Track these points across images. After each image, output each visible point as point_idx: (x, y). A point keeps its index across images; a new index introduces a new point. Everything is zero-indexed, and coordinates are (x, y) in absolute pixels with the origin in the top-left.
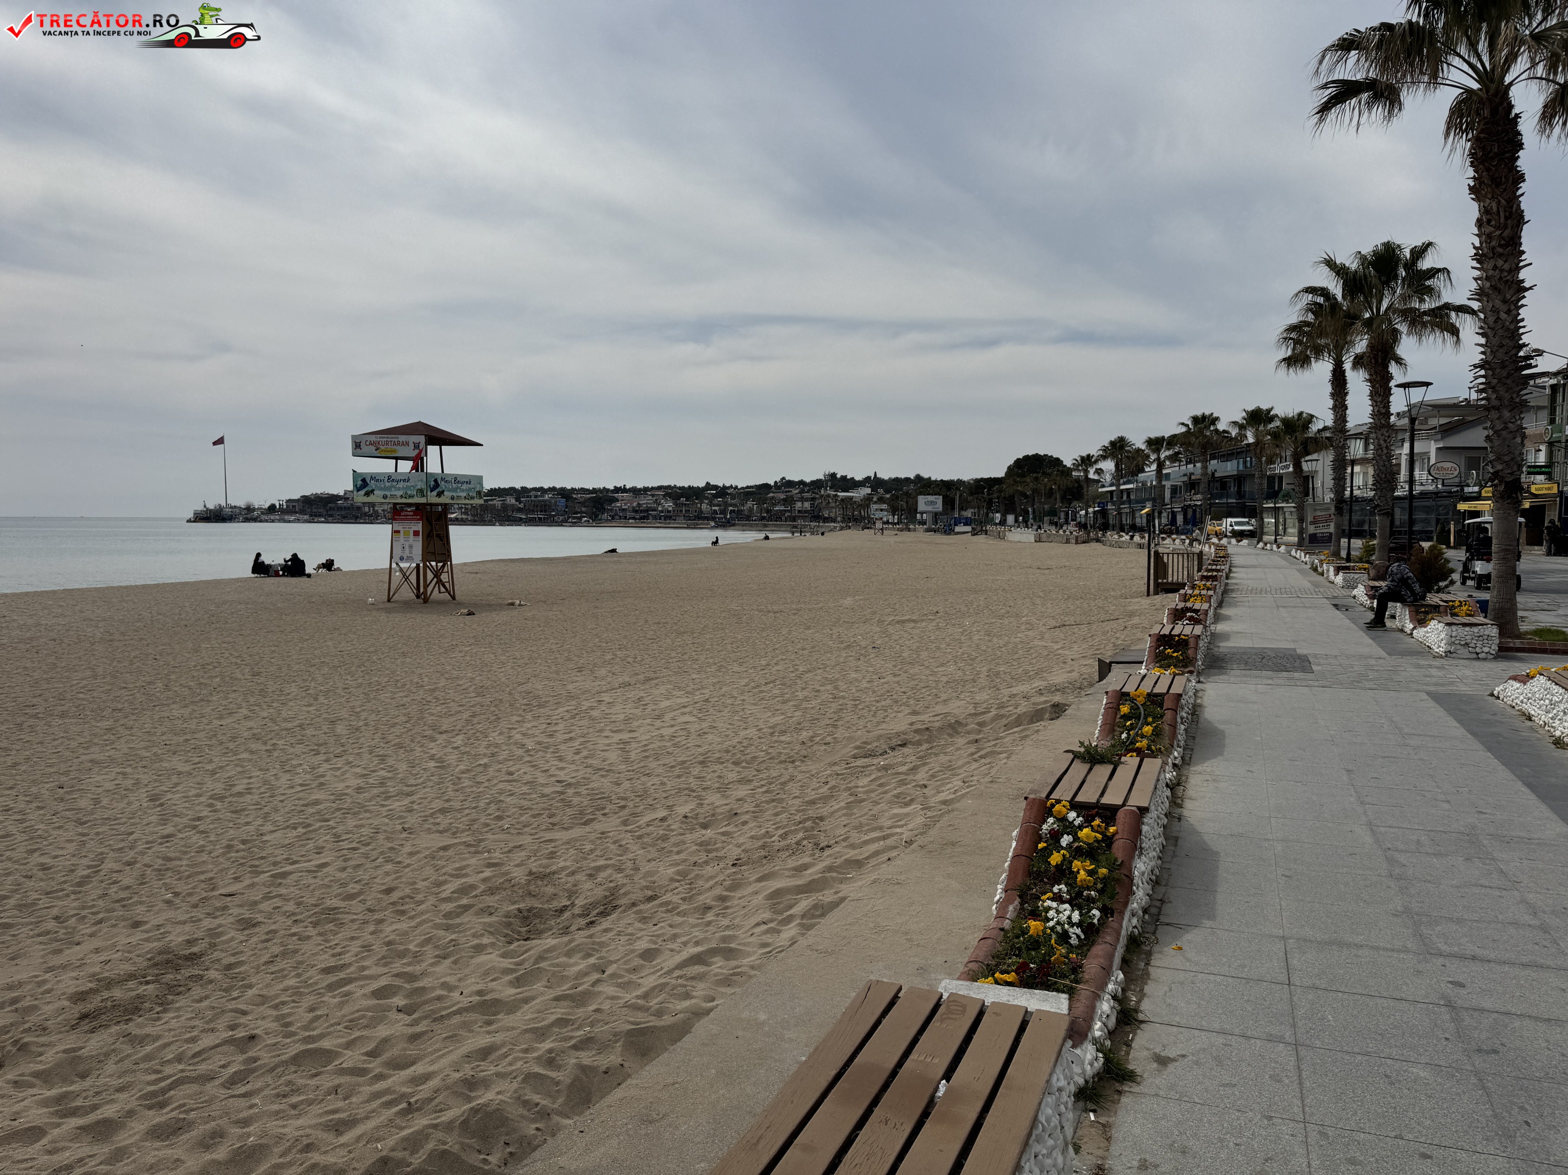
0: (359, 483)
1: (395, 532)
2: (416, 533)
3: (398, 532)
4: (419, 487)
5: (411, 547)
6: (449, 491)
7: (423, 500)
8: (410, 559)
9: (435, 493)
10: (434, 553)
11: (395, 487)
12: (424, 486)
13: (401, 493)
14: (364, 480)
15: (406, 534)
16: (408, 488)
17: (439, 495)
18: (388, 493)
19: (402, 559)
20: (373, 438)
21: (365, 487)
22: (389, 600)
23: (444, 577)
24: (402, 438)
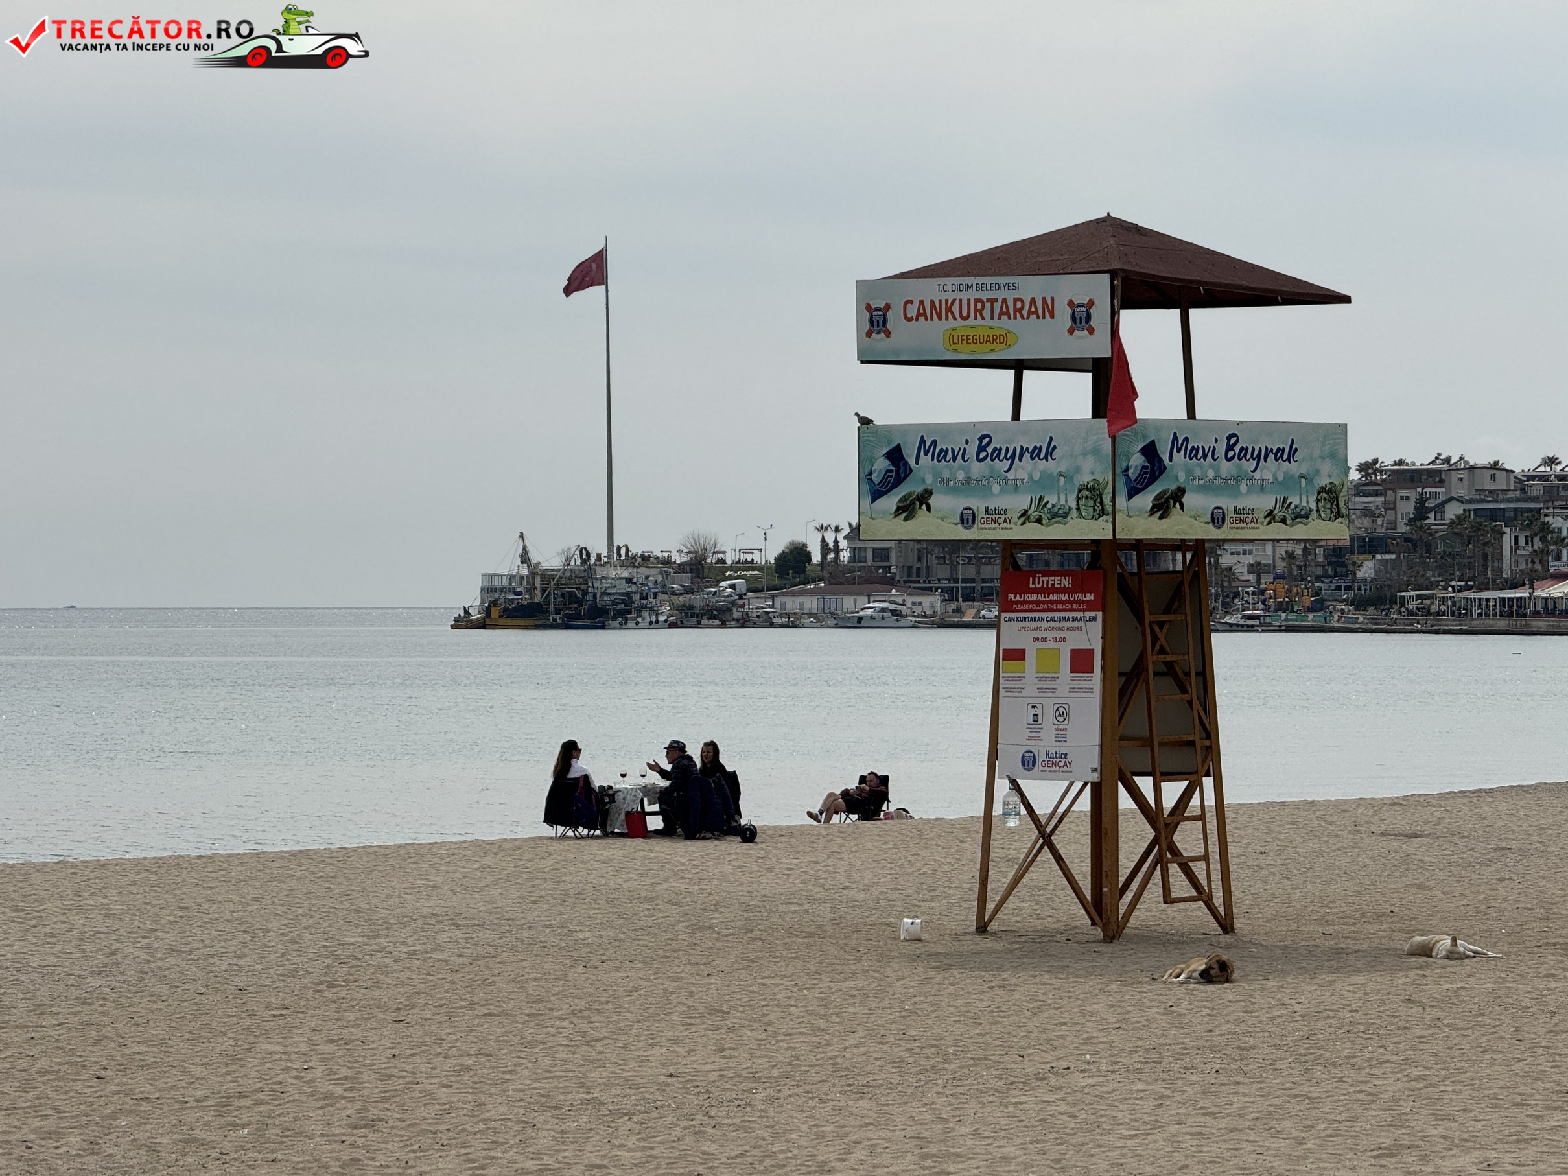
0: (882, 465)
1: (1010, 656)
2: (1081, 661)
3: (1017, 655)
4: (1086, 478)
5: (1061, 714)
6: (1206, 488)
7: (1100, 530)
8: (1057, 763)
9: (1146, 500)
10: (1148, 742)
11: (1001, 479)
12: (1103, 475)
13: (1022, 502)
14: (895, 455)
15: (1047, 661)
16: (1048, 481)
17: (1163, 507)
18: (978, 505)
19: (1029, 762)
20: (929, 290)
21: (898, 482)
22: (982, 928)
23: (1188, 839)
24: (1032, 287)
